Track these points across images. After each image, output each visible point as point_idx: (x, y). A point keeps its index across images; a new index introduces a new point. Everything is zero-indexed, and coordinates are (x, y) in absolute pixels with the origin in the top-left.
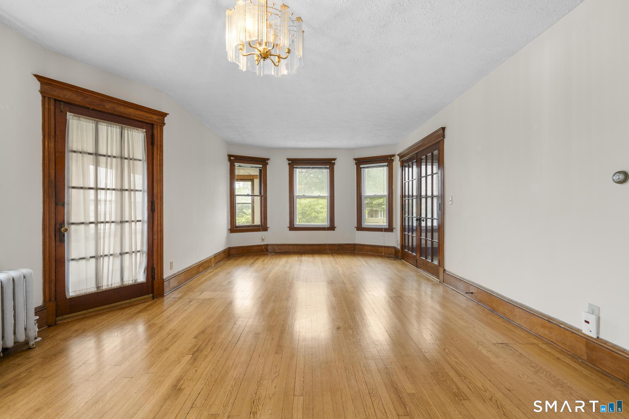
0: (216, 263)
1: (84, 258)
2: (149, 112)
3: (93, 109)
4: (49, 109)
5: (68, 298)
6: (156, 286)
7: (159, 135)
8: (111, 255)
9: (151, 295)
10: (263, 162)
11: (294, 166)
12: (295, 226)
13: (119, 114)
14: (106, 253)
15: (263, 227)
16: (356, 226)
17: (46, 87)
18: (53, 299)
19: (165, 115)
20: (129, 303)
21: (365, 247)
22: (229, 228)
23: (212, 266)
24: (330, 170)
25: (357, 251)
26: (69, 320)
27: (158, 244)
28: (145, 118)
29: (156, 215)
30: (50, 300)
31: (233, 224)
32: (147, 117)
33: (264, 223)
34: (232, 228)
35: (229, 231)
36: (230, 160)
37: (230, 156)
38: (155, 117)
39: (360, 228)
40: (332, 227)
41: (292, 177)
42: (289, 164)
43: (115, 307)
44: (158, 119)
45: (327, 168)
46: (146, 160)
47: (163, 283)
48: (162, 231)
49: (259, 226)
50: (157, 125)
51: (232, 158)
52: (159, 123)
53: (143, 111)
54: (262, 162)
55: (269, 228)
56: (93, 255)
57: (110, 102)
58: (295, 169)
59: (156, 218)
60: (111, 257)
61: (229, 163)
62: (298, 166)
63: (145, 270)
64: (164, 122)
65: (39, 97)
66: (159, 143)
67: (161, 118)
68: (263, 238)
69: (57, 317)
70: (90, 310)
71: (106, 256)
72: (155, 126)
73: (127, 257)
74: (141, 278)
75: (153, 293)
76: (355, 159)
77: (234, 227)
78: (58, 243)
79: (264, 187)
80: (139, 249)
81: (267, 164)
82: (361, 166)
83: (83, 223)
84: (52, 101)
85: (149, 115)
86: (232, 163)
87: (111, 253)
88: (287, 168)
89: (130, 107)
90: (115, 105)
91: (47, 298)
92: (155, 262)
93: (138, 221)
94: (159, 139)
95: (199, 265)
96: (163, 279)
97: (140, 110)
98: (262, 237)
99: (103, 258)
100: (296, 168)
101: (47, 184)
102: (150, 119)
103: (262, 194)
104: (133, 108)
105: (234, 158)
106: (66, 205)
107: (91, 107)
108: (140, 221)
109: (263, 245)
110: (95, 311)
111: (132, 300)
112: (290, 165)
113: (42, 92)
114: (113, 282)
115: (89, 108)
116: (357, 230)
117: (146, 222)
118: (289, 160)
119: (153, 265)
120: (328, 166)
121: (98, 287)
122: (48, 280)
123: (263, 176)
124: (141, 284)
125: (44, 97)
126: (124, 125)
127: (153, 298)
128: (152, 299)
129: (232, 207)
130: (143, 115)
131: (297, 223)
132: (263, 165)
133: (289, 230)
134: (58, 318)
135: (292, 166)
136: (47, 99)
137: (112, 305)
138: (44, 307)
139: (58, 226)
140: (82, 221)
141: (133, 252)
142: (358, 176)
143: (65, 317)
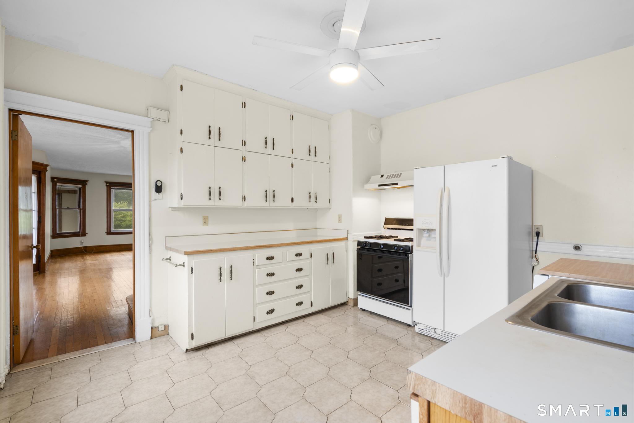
10: (82, 183)
11: (112, 187)
12: (112, 232)
15: (82, 233)
19: (48, 165)
22: (51, 235)
29: (42, 225)
31: (55, 231)
32: (38, 168)
33: (83, 230)
34: (54, 235)
35: (51, 237)
36: (53, 181)
37: (53, 178)
41: (109, 195)
42: (107, 186)
46: (37, 193)
49: (79, 232)
50: (43, 171)
51: (55, 180)
55: (87, 233)
58: (112, 190)
61: (51, 183)
62: (115, 188)
66: (43, 182)
67: (45, 167)
68: (83, 241)
75: (39, 271)
77: (56, 234)
79: (83, 202)
81: (86, 184)
85: (39, 166)
86: (55, 184)
88: (105, 189)
94: (43, 180)
96: (45, 263)
103: (81, 208)
118: (107, 182)
123: (82, 195)
129: (54, 218)
132: (82, 185)
133: (107, 235)
135: (109, 187)
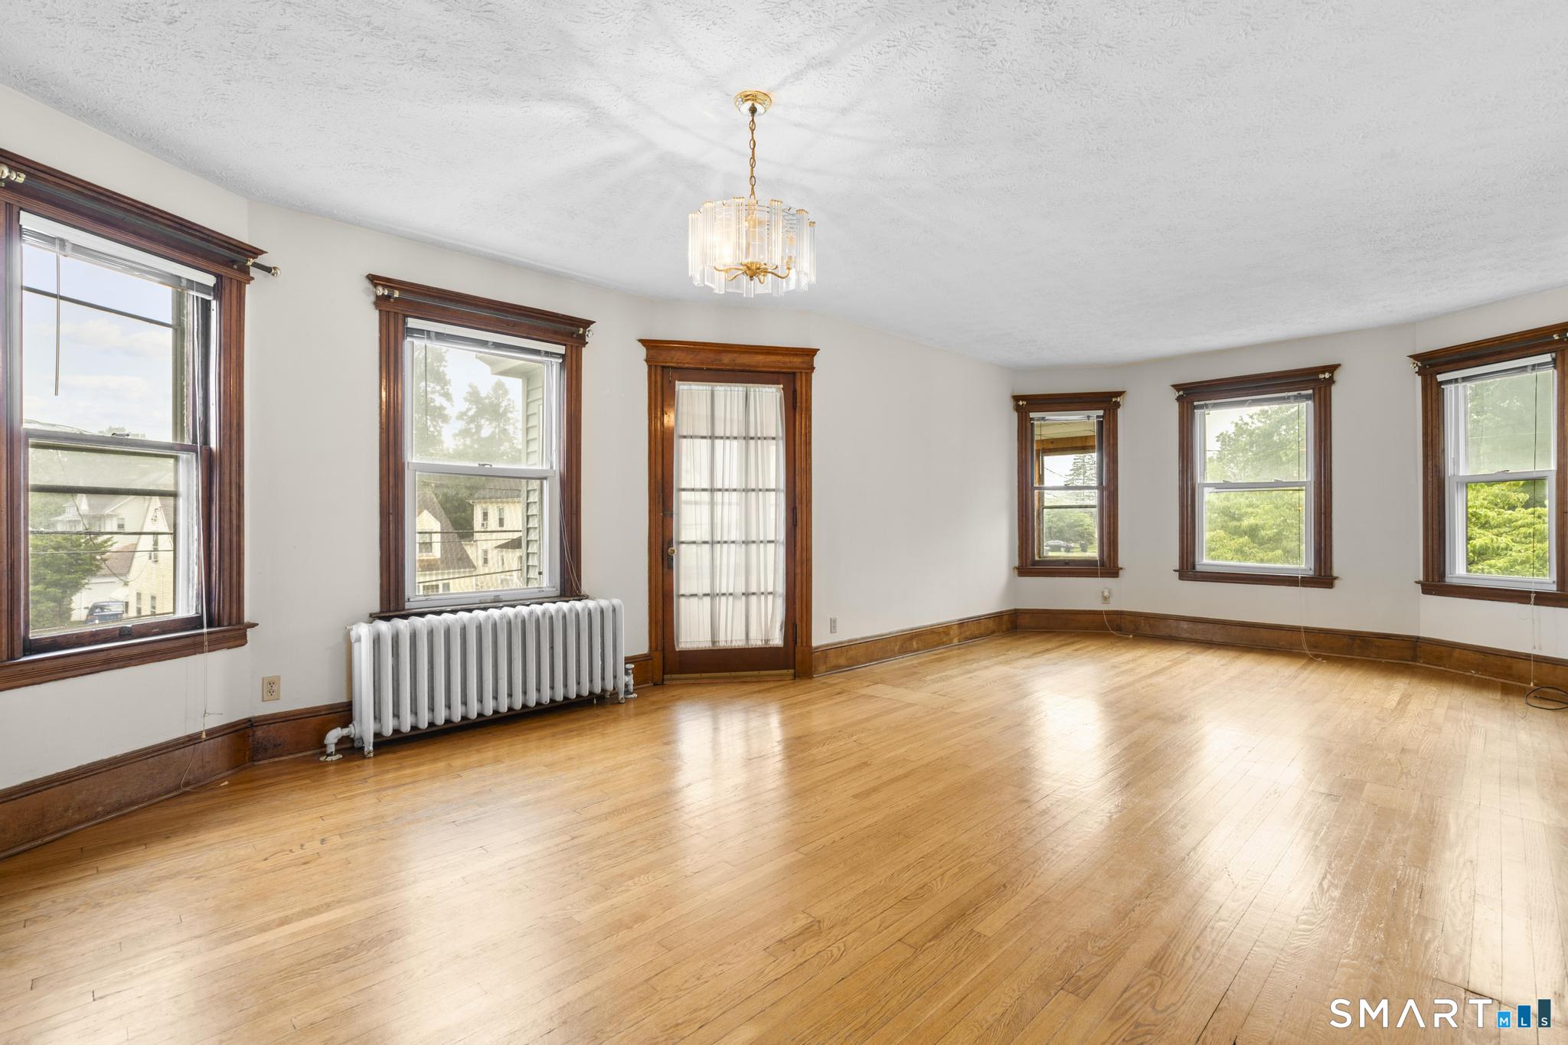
0: (967, 639)
1: (696, 595)
2: (786, 355)
3: (707, 369)
4: (656, 382)
5: (677, 650)
6: (798, 657)
7: (804, 390)
8: (731, 594)
9: (792, 671)
10: (1107, 402)
11: (1196, 403)
12: (1198, 568)
13: (742, 368)
14: (724, 591)
15: (1107, 566)
16: (1421, 578)
17: (652, 352)
18: (660, 648)
19: (812, 353)
20: (756, 676)
21: (1456, 653)
22: (1017, 564)
23: (952, 643)
24: (1314, 401)
25: (1424, 663)
26: (678, 682)
27: (802, 583)
28: (781, 365)
29: (800, 532)
30: (656, 650)
31: (1026, 555)
32: (784, 363)
33: (1109, 556)
34: (1022, 566)
35: (1016, 572)
36: (1018, 408)
37: (1016, 398)
38: (797, 360)
39: (1435, 582)
40: (1323, 577)
41: (1187, 434)
42: (1179, 399)
43: (735, 677)
44: (802, 363)
45: (1307, 397)
46: (782, 438)
47: (812, 653)
48: (809, 560)
49: (1095, 563)
50: (801, 373)
51: (1021, 403)
52: (804, 369)
53: (777, 354)
54: (1102, 402)
55: (1121, 569)
56: (708, 592)
57: (730, 352)
58: (1197, 412)
59: (799, 537)
60: (731, 598)
61: (1016, 415)
62: (1207, 402)
63: (781, 626)
64: (813, 365)
65: (645, 367)
66: (804, 404)
67: (807, 359)
68: (1106, 594)
69: (664, 674)
70: (704, 675)
71: (724, 594)
72: (798, 375)
73: (753, 599)
74: (777, 640)
75: (794, 668)
76: (1416, 357)
77: (1029, 562)
78: (666, 570)
79: (1109, 468)
80: (770, 589)
81: (1117, 405)
82: (1440, 378)
83: (694, 542)
84: (659, 370)
85: (787, 359)
86: (1024, 414)
87: (731, 591)
88: (1173, 410)
89: (757, 353)
90: (736, 355)
91: (654, 645)
92: (798, 616)
93: (769, 542)
94: (804, 397)
95: (908, 636)
96: (811, 648)
97: (773, 354)
98: (1103, 593)
99: (720, 598)
100: (1201, 407)
101: (653, 487)
102: (789, 365)
103: (1105, 484)
104: (762, 353)
105: (1025, 403)
106: (674, 516)
107: (705, 367)
108: (772, 542)
109: (1105, 611)
110: (709, 678)
111: (763, 673)
112: (1183, 402)
113: (647, 361)
114: (734, 638)
115: (702, 369)
116: (1423, 592)
117: (783, 543)
118: (1177, 387)
119: (795, 620)
120: (1310, 392)
121: (713, 642)
122: (654, 621)
123: (1106, 440)
124: (776, 649)
125: (650, 367)
126: (751, 385)
127: (795, 676)
128: (792, 677)
129: (1023, 516)
130: (779, 361)
131: (1206, 560)
132: (1105, 410)
133: (1181, 577)
134: (666, 676)
135: (1188, 403)
136: (653, 368)
137: (733, 674)
138: (649, 656)
139: (666, 546)
140: (694, 539)
141: (763, 593)
142: (1430, 413)
143: (674, 676)
